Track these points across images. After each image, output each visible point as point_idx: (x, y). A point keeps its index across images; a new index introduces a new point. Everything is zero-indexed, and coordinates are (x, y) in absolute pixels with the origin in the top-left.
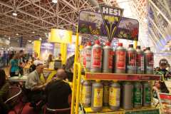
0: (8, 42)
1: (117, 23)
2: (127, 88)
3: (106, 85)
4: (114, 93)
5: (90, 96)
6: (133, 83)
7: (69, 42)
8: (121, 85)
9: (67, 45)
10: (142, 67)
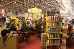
0: (11, 13)
1: (55, 11)
2: (56, 23)
3: (52, 23)
4: (54, 24)
5: (50, 25)
6: (57, 22)
7: (38, 13)
8: (55, 23)
9: (38, 14)
10: (59, 20)
